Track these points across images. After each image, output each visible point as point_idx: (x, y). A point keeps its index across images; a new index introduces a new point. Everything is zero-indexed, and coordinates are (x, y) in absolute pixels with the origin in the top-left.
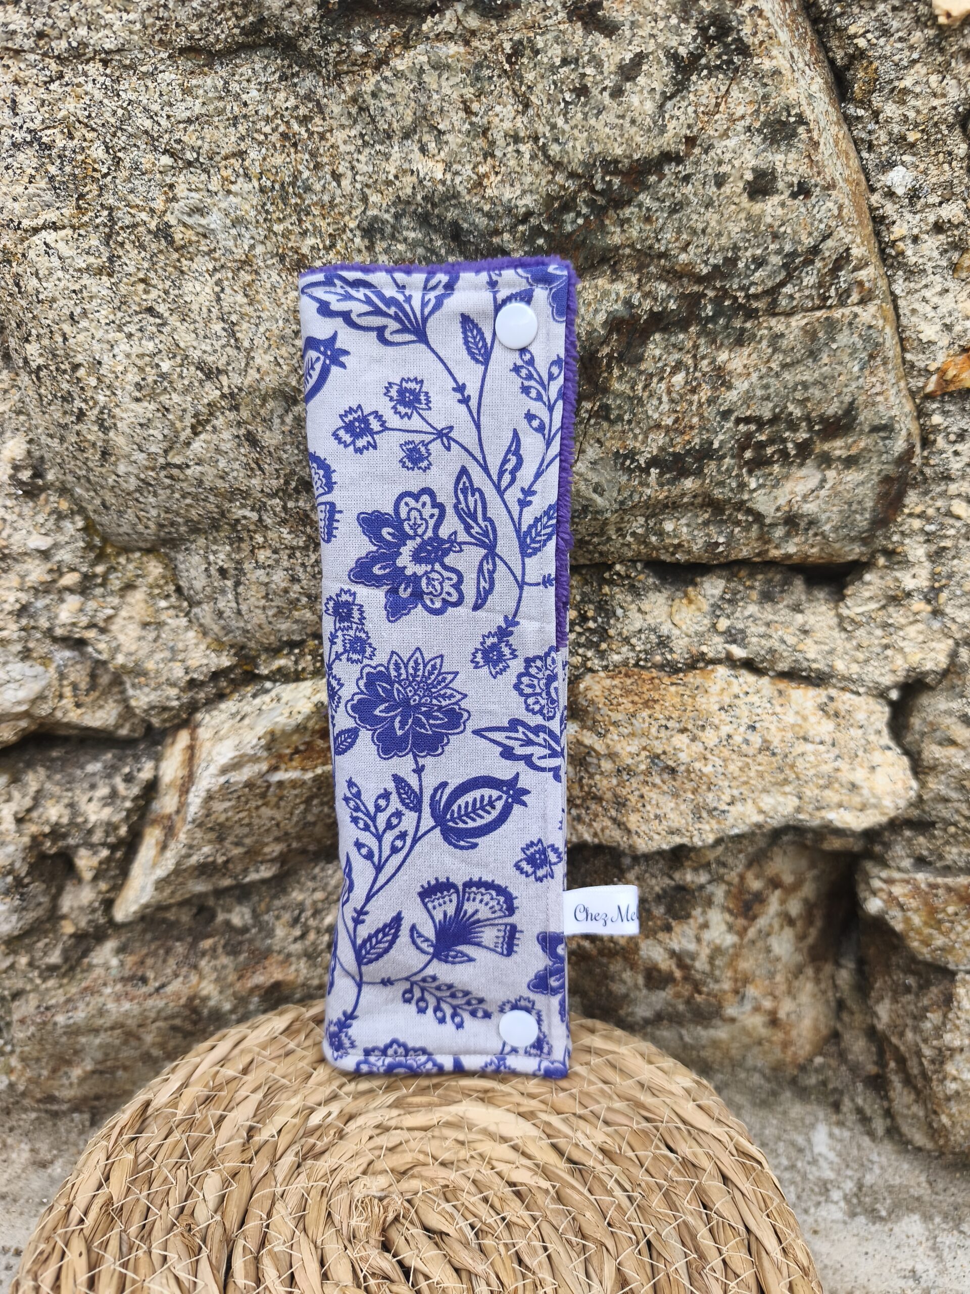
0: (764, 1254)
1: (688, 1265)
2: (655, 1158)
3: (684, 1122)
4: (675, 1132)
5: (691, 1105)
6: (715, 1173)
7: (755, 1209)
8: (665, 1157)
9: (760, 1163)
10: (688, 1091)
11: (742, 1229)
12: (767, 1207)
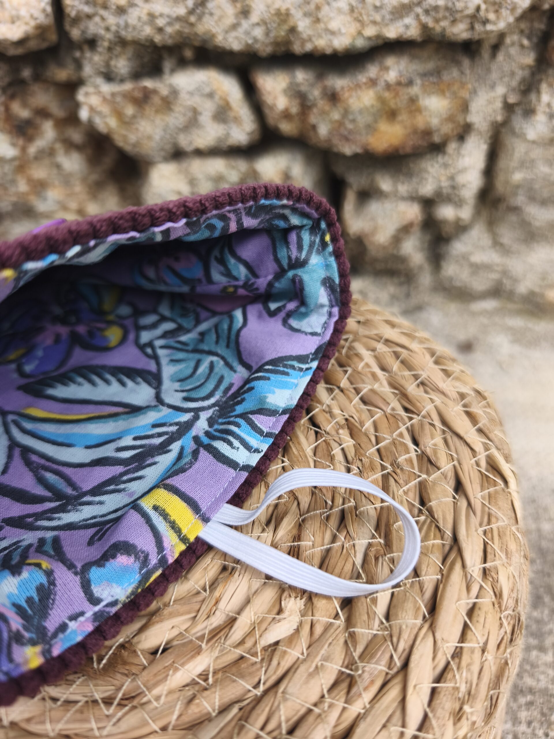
0: (458, 566)
1: (370, 545)
2: (394, 443)
3: (444, 422)
4: (427, 427)
5: (459, 408)
6: (451, 475)
7: (475, 521)
8: (405, 445)
9: (506, 482)
10: (462, 396)
11: (449, 533)
12: (489, 523)
